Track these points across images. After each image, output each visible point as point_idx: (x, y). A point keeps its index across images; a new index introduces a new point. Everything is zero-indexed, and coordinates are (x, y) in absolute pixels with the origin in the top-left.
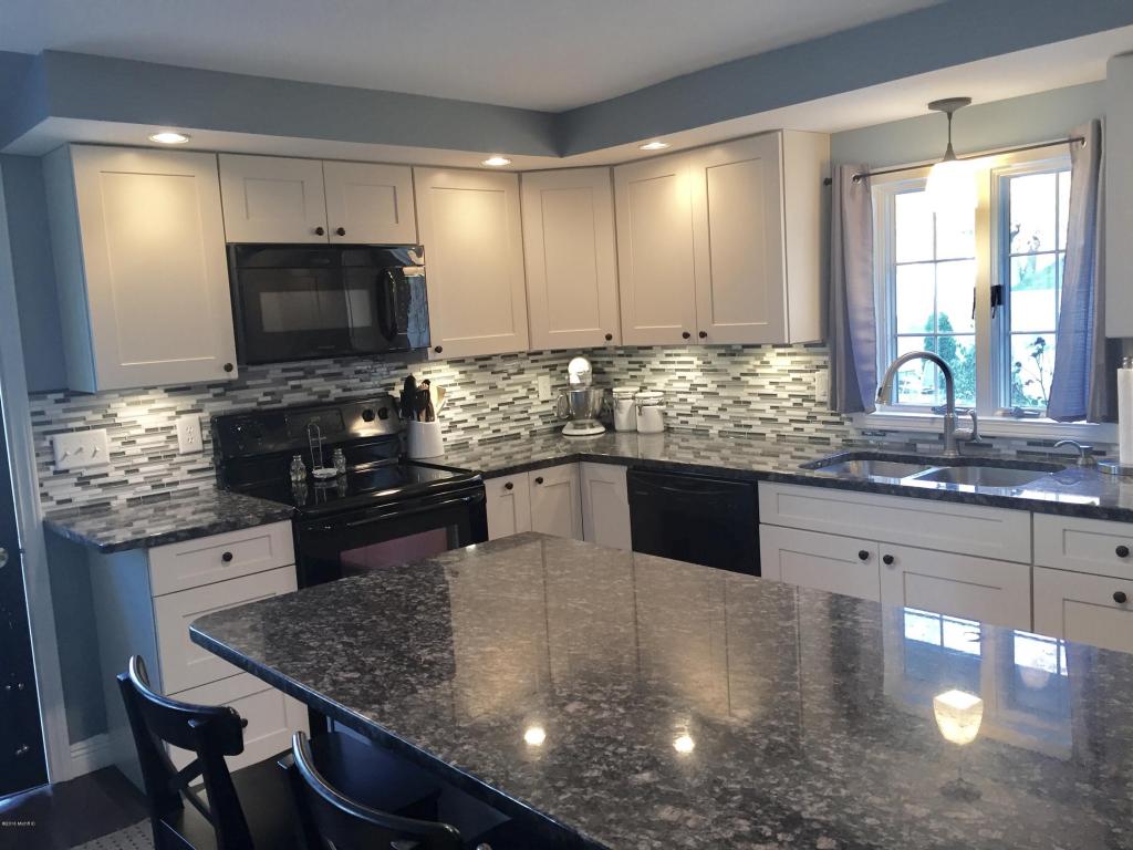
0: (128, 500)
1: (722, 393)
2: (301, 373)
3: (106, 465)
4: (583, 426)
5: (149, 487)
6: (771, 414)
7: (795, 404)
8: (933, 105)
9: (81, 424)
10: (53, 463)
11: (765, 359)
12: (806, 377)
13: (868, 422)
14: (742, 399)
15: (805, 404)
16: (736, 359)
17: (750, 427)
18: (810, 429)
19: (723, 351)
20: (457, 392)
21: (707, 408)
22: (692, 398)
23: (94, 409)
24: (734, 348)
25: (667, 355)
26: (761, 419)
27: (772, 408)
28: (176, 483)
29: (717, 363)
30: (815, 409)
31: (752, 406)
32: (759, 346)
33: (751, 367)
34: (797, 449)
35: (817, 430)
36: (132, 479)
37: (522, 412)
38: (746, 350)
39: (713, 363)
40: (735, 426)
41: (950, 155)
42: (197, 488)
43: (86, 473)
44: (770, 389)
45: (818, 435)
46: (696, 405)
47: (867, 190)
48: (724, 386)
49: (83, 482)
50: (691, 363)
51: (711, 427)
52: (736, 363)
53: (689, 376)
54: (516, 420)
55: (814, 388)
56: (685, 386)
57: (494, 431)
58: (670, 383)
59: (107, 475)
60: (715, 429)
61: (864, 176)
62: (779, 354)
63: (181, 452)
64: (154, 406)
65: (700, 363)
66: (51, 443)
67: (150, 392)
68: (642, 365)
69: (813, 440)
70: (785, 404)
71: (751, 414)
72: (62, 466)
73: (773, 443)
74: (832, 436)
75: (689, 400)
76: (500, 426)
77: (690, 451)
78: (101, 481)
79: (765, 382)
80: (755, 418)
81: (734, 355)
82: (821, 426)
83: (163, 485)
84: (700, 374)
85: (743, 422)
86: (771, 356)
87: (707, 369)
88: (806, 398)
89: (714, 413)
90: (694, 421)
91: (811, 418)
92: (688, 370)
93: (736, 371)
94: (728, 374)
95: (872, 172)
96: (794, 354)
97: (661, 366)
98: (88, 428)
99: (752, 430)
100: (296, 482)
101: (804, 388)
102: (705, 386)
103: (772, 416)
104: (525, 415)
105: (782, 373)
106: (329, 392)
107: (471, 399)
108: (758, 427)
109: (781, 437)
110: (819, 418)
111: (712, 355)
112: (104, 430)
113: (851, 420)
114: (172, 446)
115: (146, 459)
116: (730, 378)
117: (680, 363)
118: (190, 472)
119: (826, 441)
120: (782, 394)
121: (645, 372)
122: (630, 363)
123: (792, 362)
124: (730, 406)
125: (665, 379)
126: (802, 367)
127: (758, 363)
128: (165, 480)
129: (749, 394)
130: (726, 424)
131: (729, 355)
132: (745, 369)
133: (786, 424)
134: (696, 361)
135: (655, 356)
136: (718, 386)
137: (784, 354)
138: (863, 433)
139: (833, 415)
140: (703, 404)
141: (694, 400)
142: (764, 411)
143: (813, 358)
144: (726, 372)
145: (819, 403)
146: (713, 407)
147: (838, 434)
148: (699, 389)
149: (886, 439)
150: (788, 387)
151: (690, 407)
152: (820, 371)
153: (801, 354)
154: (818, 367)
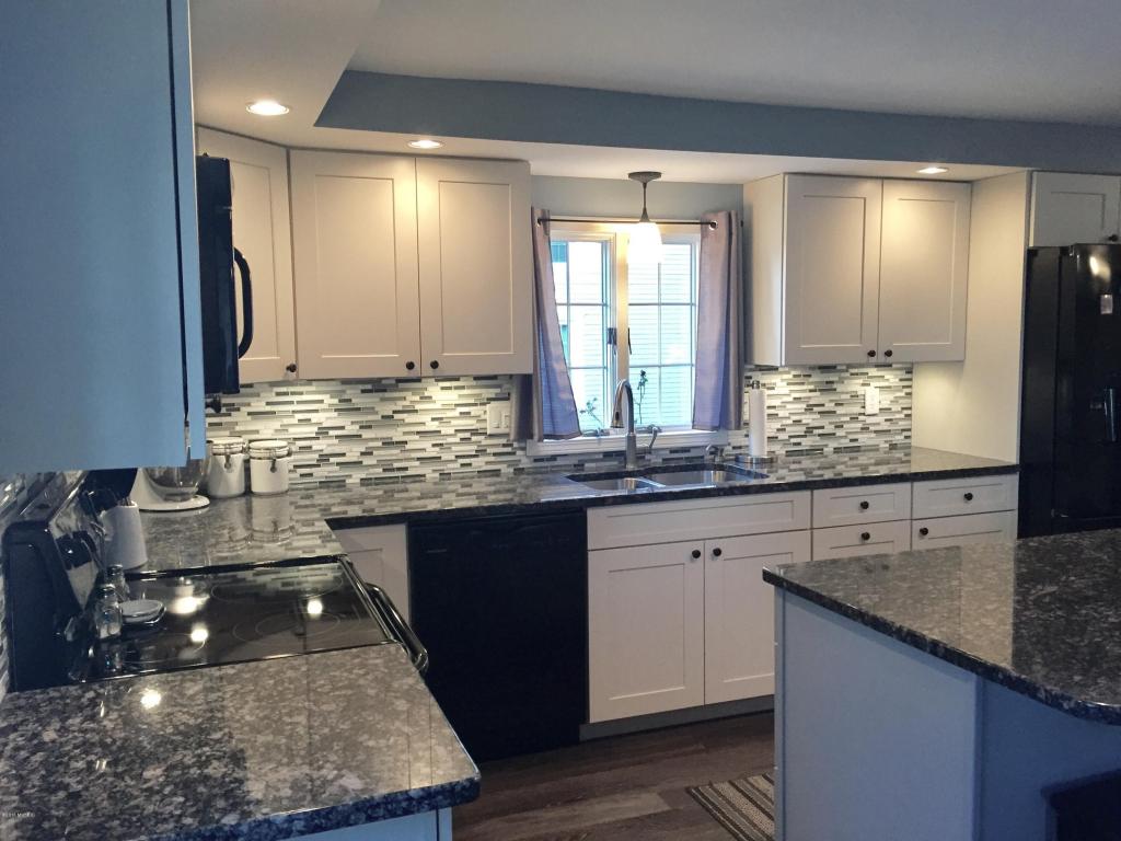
1: (366, 434)
6: (433, 452)
7: (462, 439)
8: (631, 175)
11: (426, 394)
12: (474, 410)
13: (542, 449)
14: (395, 439)
15: (474, 438)
16: (387, 395)
17: (406, 469)
18: (479, 463)
19: (369, 387)
21: (344, 455)
24: (384, 382)
25: (278, 394)
26: (419, 459)
27: (434, 445)
29: (358, 400)
30: (484, 443)
31: (407, 447)
32: (418, 380)
33: (407, 403)
34: (463, 486)
35: (487, 463)
38: (401, 385)
39: (354, 401)
40: (384, 470)
41: (645, 217)
44: (433, 426)
45: (489, 467)
46: (325, 452)
47: (546, 232)
48: (370, 427)
50: (322, 401)
51: (350, 476)
52: (383, 400)
53: (315, 417)
55: (485, 421)
56: (311, 430)
58: (284, 428)
60: (355, 477)
61: (544, 220)
62: (443, 388)
65: (336, 401)
68: (233, 408)
69: (483, 474)
70: (450, 440)
71: (407, 455)
73: (435, 484)
74: (504, 468)
75: (314, 448)
77: (316, 509)
79: (426, 418)
80: (412, 459)
81: (385, 391)
82: (492, 459)
84: (336, 414)
85: (396, 465)
86: (434, 390)
87: (346, 408)
88: (475, 432)
89: (355, 459)
90: (321, 473)
91: (481, 452)
92: (316, 411)
93: (387, 409)
94: (377, 413)
95: (552, 217)
96: (463, 388)
97: (268, 408)
99: (409, 473)
101: (473, 422)
103: (434, 455)
105: (446, 407)
108: (415, 468)
109: (445, 476)
110: (489, 451)
111: (352, 393)
113: (524, 449)
116: (379, 417)
117: (298, 402)
119: (496, 473)
120: (444, 431)
121: (239, 417)
123: (460, 396)
124: (378, 448)
125: (276, 424)
126: (472, 401)
127: (417, 398)
129: (405, 433)
130: (371, 471)
131: (377, 391)
132: (399, 405)
133: (451, 461)
134: (328, 400)
135: (258, 395)
136: (361, 427)
137: (450, 388)
138: (536, 460)
139: (504, 445)
140: (338, 450)
141: (323, 447)
142: (424, 450)
143: (483, 391)
144: (372, 411)
145: (491, 436)
146: (353, 452)
147: (510, 464)
148: (331, 433)
149: (556, 463)
150: (454, 422)
151: (316, 456)
152: (493, 404)
153: (470, 387)
154: (490, 400)
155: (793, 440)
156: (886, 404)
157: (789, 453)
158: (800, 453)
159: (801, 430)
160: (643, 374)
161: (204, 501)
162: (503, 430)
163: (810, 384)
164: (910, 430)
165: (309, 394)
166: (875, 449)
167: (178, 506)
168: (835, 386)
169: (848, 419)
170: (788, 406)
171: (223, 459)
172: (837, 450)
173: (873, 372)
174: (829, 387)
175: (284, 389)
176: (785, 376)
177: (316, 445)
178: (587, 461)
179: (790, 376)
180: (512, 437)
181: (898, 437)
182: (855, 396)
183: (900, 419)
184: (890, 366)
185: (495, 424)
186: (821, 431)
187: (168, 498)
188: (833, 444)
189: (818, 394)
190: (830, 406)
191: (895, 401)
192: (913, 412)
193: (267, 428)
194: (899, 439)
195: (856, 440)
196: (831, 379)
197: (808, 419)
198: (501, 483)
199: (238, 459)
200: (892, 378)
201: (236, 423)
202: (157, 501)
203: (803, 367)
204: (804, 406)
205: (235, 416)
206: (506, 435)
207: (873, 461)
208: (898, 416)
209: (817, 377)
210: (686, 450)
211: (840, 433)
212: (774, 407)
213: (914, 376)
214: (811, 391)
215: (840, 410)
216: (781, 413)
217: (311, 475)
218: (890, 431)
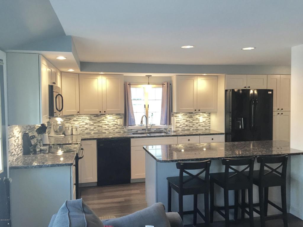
1: (95, 124)
6: (107, 128)
7: (113, 126)
8: (146, 76)
11: (106, 117)
12: (116, 120)
13: (129, 128)
14: (100, 125)
15: (116, 126)
16: (99, 117)
17: (102, 131)
18: (117, 130)
19: (95, 116)
21: (90, 128)
22: (86, 126)
24: (98, 115)
25: (79, 117)
26: (105, 129)
27: (108, 127)
29: (93, 118)
30: (118, 126)
31: (103, 127)
34: (113, 135)
38: (101, 115)
40: (98, 131)
41: (149, 84)
44: (107, 123)
45: (118, 131)
46: (87, 127)
47: (130, 87)
48: (95, 123)
50: (86, 118)
51: (91, 132)
52: (98, 118)
53: (85, 121)
55: (118, 122)
56: (84, 123)
58: (79, 123)
60: (93, 132)
61: (129, 84)
62: (110, 116)
65: (89, 118)
68: (70, 119)
69: (117, 132)
70: (111, 126)
71: (102, 128)
73: (108, 134)
74: (121, 131)
75: (85, 127)
79: (106, 121)
80: (103, 129)
81: (98, 116)
82: (119, 130)
84: (89, 121)
85: (100, 130)
86: (108, 116)
87: (91, 119)
88: (116, 124)
89: (92, 129)
90: (86, 131)
91: (117, 128)
93: (99, 120)
95: (131, 84)
96: (114, 116)
97: (77, 119)
99: (103, 132)
100: (38, 151)
101: (115, 122)
102: (90, 123)
105: (110, 120)
108: (104, 131)
109: (110, 133)
111: (92, 117)
112: (13, 138)
113: (125, 128)
117: (82, 118)
119: (120, 132)
120: (110, 124)
122: (66, 119)
124: (97, 127)
125: (78, 122)
126: (115, 118)
127: (104, 118)
129: (102, 124)
130: (96, 131)
131: (97, 116)
132: (101, 119)
133: (111, 130)
134: (88, 118)
135: (75, 117)
136: (94, 123)
137: (111, 116)
138: (128, 130)
139: (122, 127)
140: (89, 127)
141: (87, 126)
142: (106, 128)
143: (117, 117)
144: (96, 120)
145: (119, 125)
146: (92, 128)
147: (123, 131)
148: (88, 124)
149: (132, 131)
150: (111, 122)
151: (85, 128)
152: (119, 119)
153: (115, 116)
154: (119, 118)
155: (183, 127)
156: (204, 121)
157: (182, 130)
158: (185, 130)
159: (185, 125)
160: (152, 114)
161: (64, 135)
162: (121, 124)
163: (187, 116)
164: (210, 126)
165: (84, 117)
166: (202, 130)
167: (59, 136)
168: (192, 117)
169: (195, 123)
170: (182, 121)
171: (67, 128)
172: (193, 130)
173: (201, 114)
174: (191, 117)
175: (79, 116)
176: (181, 114)
177: (85, 126)
178: (139, 131)
179: (182, 114)
180: (123, 125)
181: (207, 127)
182: (197, 119)
183: (208, 124)
184: (205, 113)
185: (120, 123)
186: (189, 126)
187: (57, 135)
188: (192, 129)
189: (188, 118)
190: (191, 121)
191: (206, 120)
192: (211, 122)
193: (76, 123)
194: (208, 128)
195: (198, 128)
196: (192, 115)
197: (186, 123)
198: (121, 134)
199: (70, 128)
200: (205, 115)
201: (71, 122)
202: (55, 135)
203: (185, 113)
204: (185, 121)
205: (71, 121)
206: (122, 125)
207: (201, 132)
208: (207, 123)
209: (188, 115)
210: (160, 129)
211: (194, 126)
212: (179, 121)
213: (211, 115)
214: (187, 117)
215: (194, 122)
216: (180, 122)
217: (84, 132)
218: (205, 126)
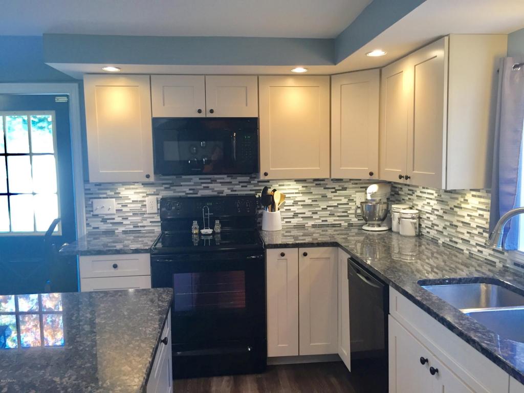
0: (123, 231)
1: (445, 217)
2: (209, 181)
3: (114, 214)
4: (373, 225)
5: (132, 227)
6: (467, 237)
7: (479, 233)
9: (105, 196)
10: (92, 211)
11: (466, 198)
13: (516, 256)
14: (454, 223)
16: (452, 195)
17: (457, 243)
18: (486, 253)
20: (300, 197)
21: (438, 226)
23: (112, 190)
25: (423, 188)
26: (462, 239)
27: (468, 232)
28: (144, 226)
29: (444, 197)
31: (458, 229)
33: (459, 202)
34: (478, 265)
35: (489, 255)
36: (125, 222)
37: (343, 212)
39: (442, 196)
40: (450, 241)
42: (154, 230)
43: (106, 217)
44: (467, 219)
45: (490, 258)
46: (434, 222)
48: (446, 213)
49: (104, 221)
50: (432, 194)
51: (439, 239)
52: (451, 198)
53: (432, 203)
54: (338, 216)
56: (430, 209)
57: (323, 221)
58: (423, 206)
59: (114, 219)
60: (441, 240)
62: (473, 196)
63: (147, 212)
64: (138, 191)
65: (436, 195)
66: (92, 202)
67: (136, 184)
68: (413, 192)
69: (487, 261)
70: (474, 231)
71: (458, 235)
72: (96, 213)
73: (467, 258)
74: (497, 262)
75: (431, 219)
76: (327, 219)
77: (430, 251)
78: (112, 221)
79: (465, 213)
80: (459, 238)
81: (452, 193)
82: (492, 252)
83: (138, 227)
84: (436, 202)
85: (454, 239)
86: (469, 196)
87: (441, 201)
89: (441, 230)
90: (432, 233)
92: (431, 199)
93: (452, 204)
94: (448, 205)
96: (481, 197)
97: (420, 194)
98: (107, 198)
99: (457, 246)
101: (484, 222)
102: (438, 210)
104: (346, 214)
105: (474, 209)
106: (223, 191)
107: (308, 202)
108: (460, 245)
109: (471, 255)
111: (442, 192)
112: (114, 199)
114: (144, 209)
115: (131, 214)
116: (449, 208)
118: (151, 222)
120: (473, 224)
121: (414, 197)
122: (409, 190)
123: (479, 202)
124: (448, 226)
125: (422, 203)
126: (484, 207)
127: (462, 200)
128: (139, 224)
129: (458, 221)
130: (446, 239)
132: (456, 203)
133: (474, 246)
136: (443, 212)
138: (515, 264)
141: (433, 219)
142: (463, 234)
144: (447, 203)
146: (441, 226)
147: (500, 260)
148: (435, 212)
150: (476, 220)
151: (431, 223)
165: (430, 190)
177: (431, 217)
217: (429, 233)
